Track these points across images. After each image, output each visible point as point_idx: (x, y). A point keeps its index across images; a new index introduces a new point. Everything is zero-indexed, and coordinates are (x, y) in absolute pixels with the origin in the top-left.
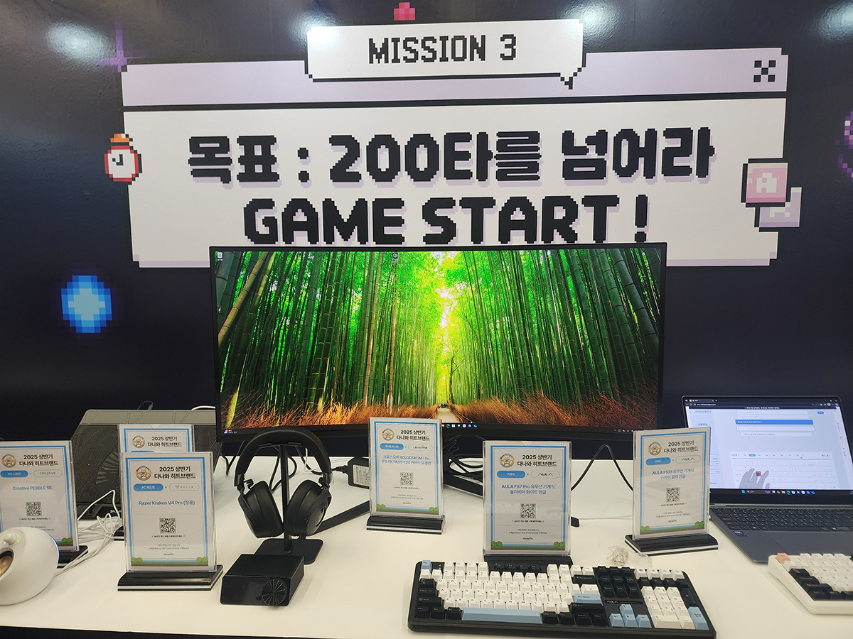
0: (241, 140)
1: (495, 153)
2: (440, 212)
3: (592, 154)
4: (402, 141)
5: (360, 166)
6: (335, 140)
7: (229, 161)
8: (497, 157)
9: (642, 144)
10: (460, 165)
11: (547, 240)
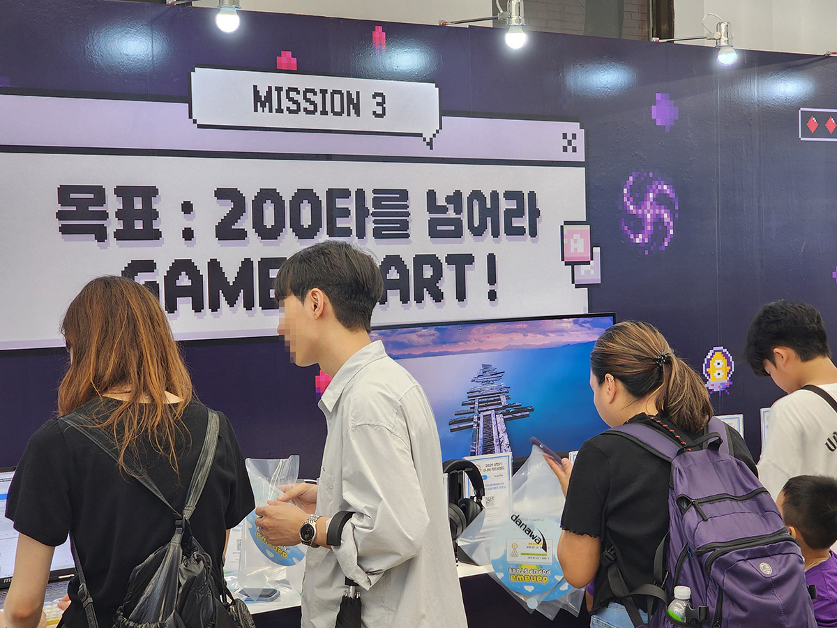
0: (119, 191)
1: (372, 210)
3: (451, 214)
4: (287, 196)
5: (246, 223)
6: (221, 194)
7: (104, 215)
8: (374, 214)
9: (489, 205)
10: (341, 223)
11: (419, 299)
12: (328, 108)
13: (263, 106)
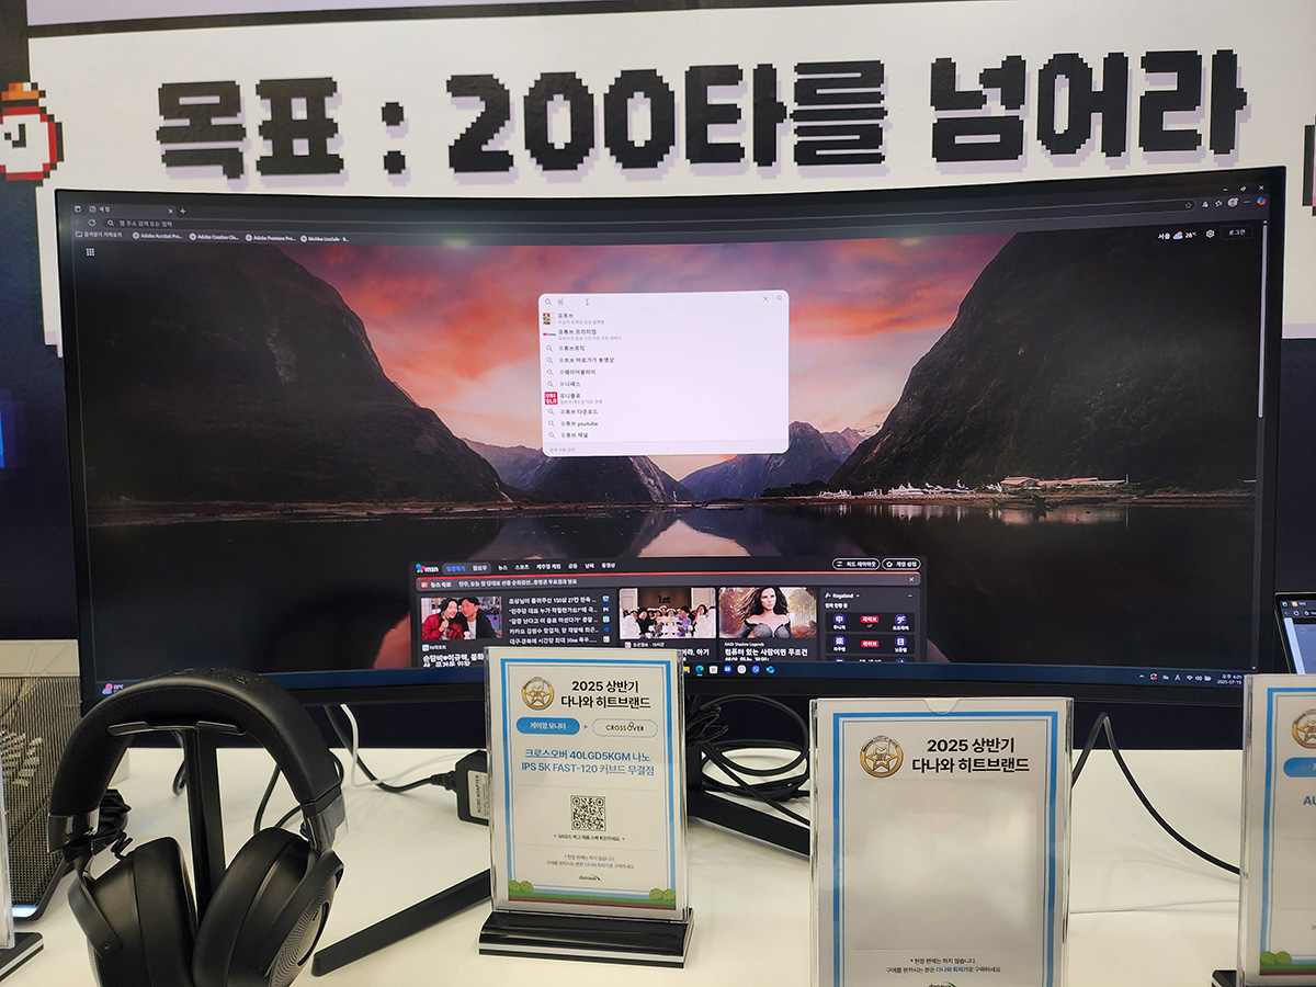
0: (266, 89)
1: (792, 106)
3: (994, 107)
4: (599, 86)
5: (512, 137)
6: (460, 86)
7: (238, 132)
8: (797, 116)
9: (1098, 84)
10: (718, 134)
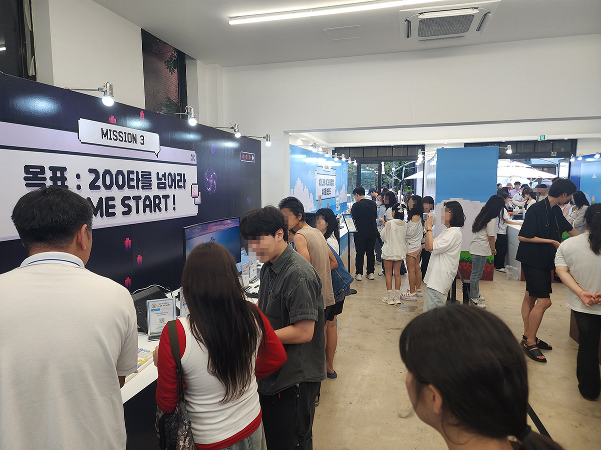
0: (51, 168)
1: (141, 179)
2: (127, 202)
3: (163, 181)
4: (114, 173)
5: (100, 183)
6: (91, 171)
7: (45, 179)
8: (142, 181)
9: (173, 178)
10: (132, 183)
11: (155, 211)
12: (127, 140)
13: (105, 137)
